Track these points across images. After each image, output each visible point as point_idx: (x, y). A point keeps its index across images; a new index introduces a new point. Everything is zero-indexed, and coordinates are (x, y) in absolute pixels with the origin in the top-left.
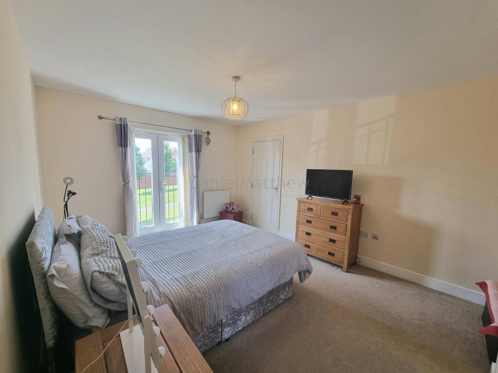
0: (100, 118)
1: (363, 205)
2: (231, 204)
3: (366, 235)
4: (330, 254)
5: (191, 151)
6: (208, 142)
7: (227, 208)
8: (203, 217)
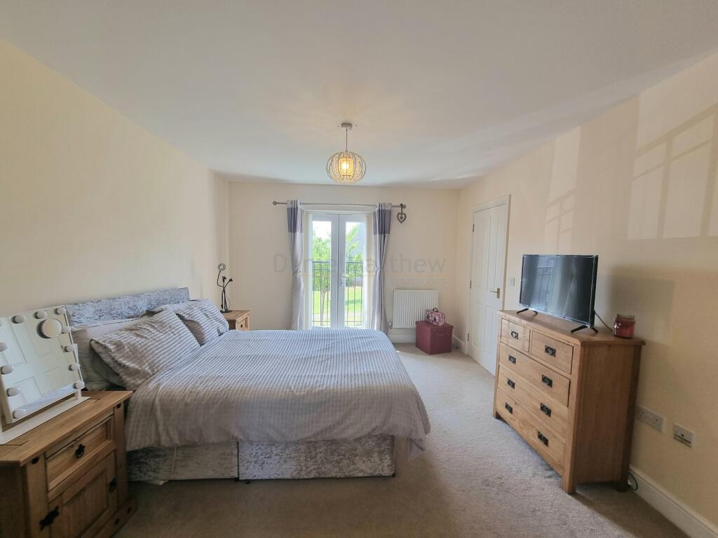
0: (275, 203)
1: (643, 343)
2: (435, 311)
3: (657, 423)
4: (540, 437)
5: (375, 234)
6: (402, 218)
7: (428, 317)
8: (392, 325)
